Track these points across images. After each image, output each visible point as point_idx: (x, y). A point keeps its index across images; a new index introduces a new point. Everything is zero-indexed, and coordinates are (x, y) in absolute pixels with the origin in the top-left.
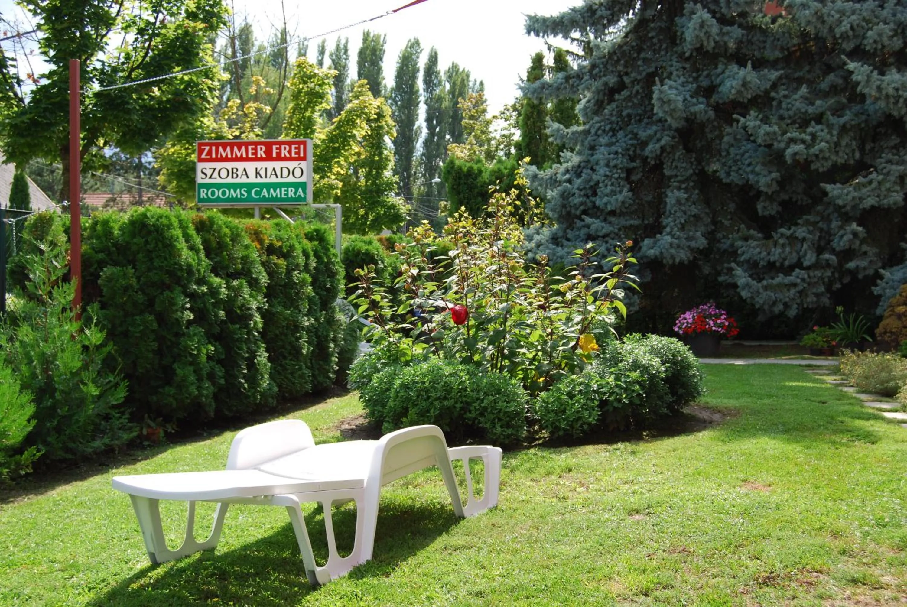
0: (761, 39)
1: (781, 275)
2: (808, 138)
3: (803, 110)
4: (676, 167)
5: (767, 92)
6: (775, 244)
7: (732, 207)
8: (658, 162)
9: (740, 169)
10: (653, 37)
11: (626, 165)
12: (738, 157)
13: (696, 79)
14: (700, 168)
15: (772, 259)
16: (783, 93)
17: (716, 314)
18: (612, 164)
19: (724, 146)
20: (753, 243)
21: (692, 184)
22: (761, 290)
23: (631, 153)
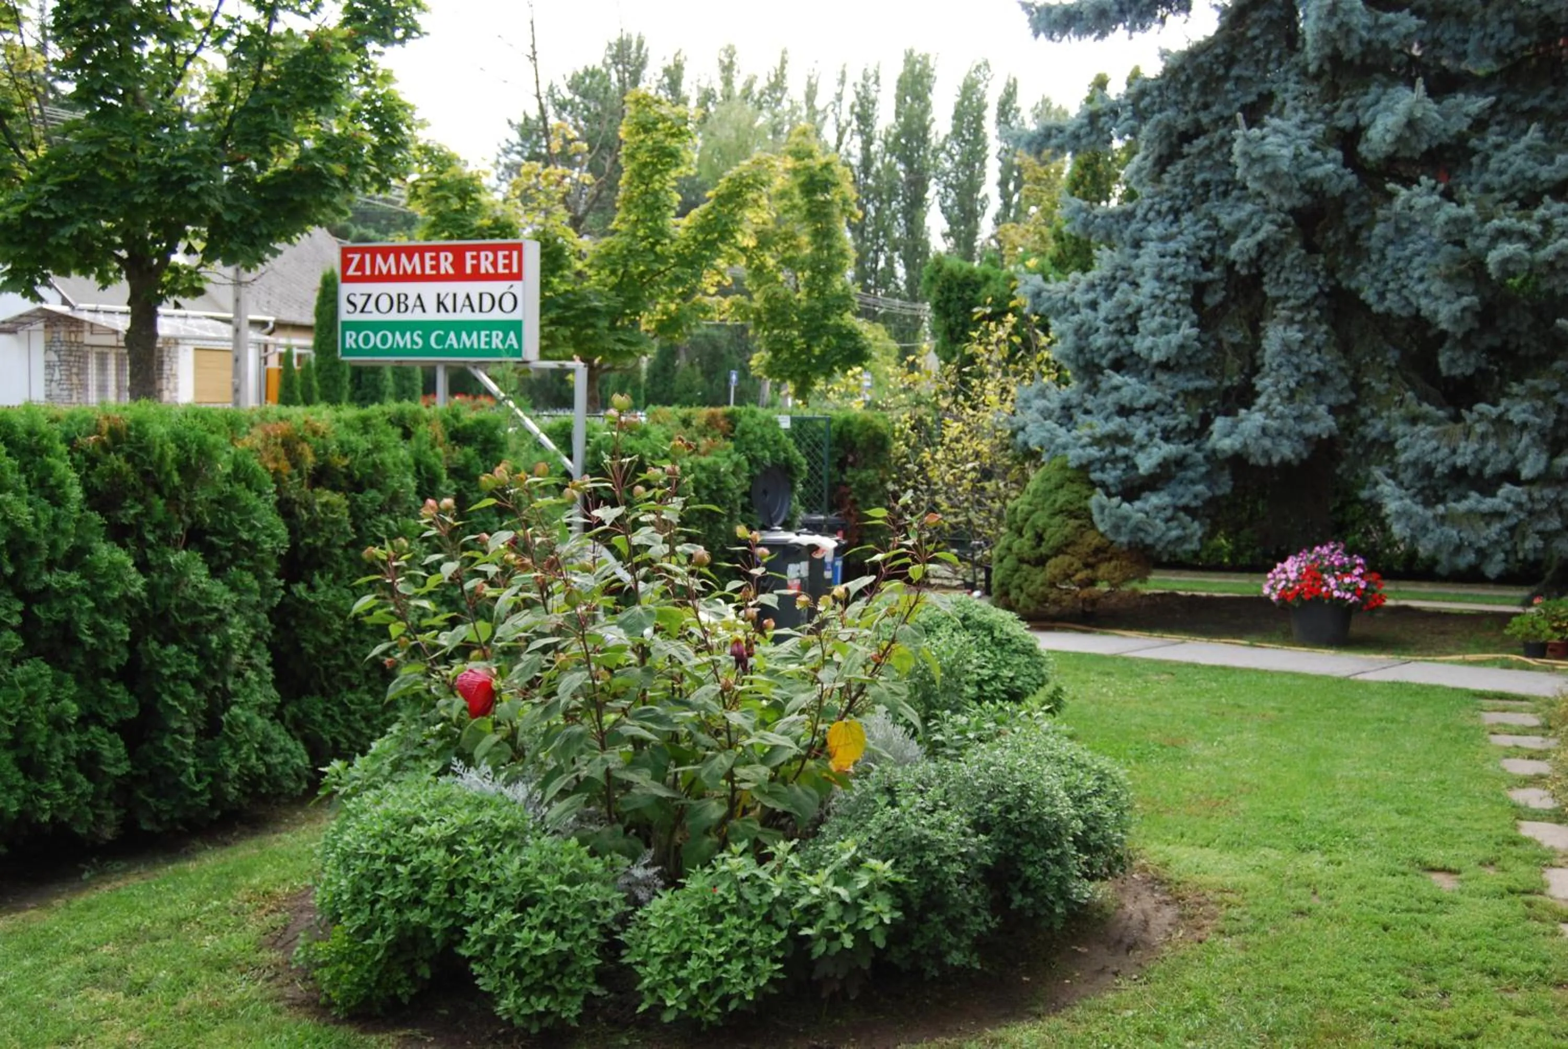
0: (1459, 36)
1: (1474, 495)
2: (1535, 228)
3: (1530, 174)
4: (1287, 281)
5: (1462, 138)
6: (1467, 435)
7: (1393, 356)
8: (1254, 271)
9: (1404, 287)
10: (1255, 38)
11: (1192, 276)
12: (1401, 264)
13: (1328, 114)
14: (1332, 282)
15: (1460, 462)
16: (1492, 139)
17: (1342, 565)
18: (1165, 275)
19: (1375, 243)
20: (1424, 429)
21: (1315, 313)
22: (1431, 525)
23: (1204, 253)
